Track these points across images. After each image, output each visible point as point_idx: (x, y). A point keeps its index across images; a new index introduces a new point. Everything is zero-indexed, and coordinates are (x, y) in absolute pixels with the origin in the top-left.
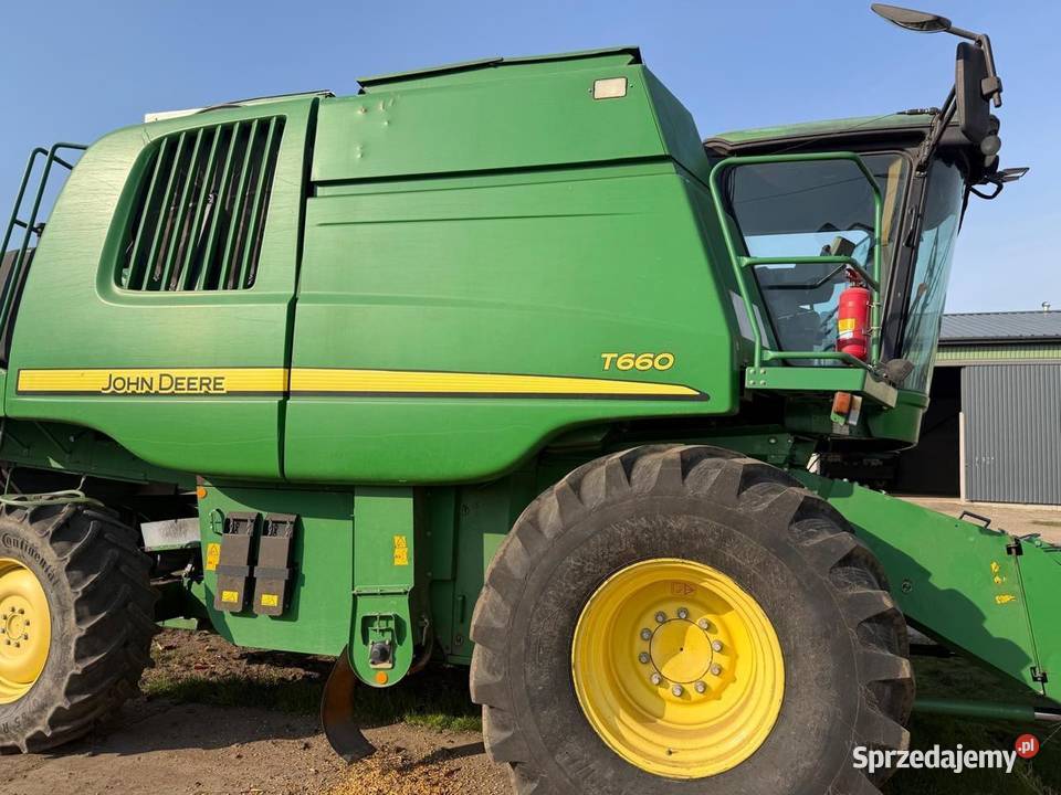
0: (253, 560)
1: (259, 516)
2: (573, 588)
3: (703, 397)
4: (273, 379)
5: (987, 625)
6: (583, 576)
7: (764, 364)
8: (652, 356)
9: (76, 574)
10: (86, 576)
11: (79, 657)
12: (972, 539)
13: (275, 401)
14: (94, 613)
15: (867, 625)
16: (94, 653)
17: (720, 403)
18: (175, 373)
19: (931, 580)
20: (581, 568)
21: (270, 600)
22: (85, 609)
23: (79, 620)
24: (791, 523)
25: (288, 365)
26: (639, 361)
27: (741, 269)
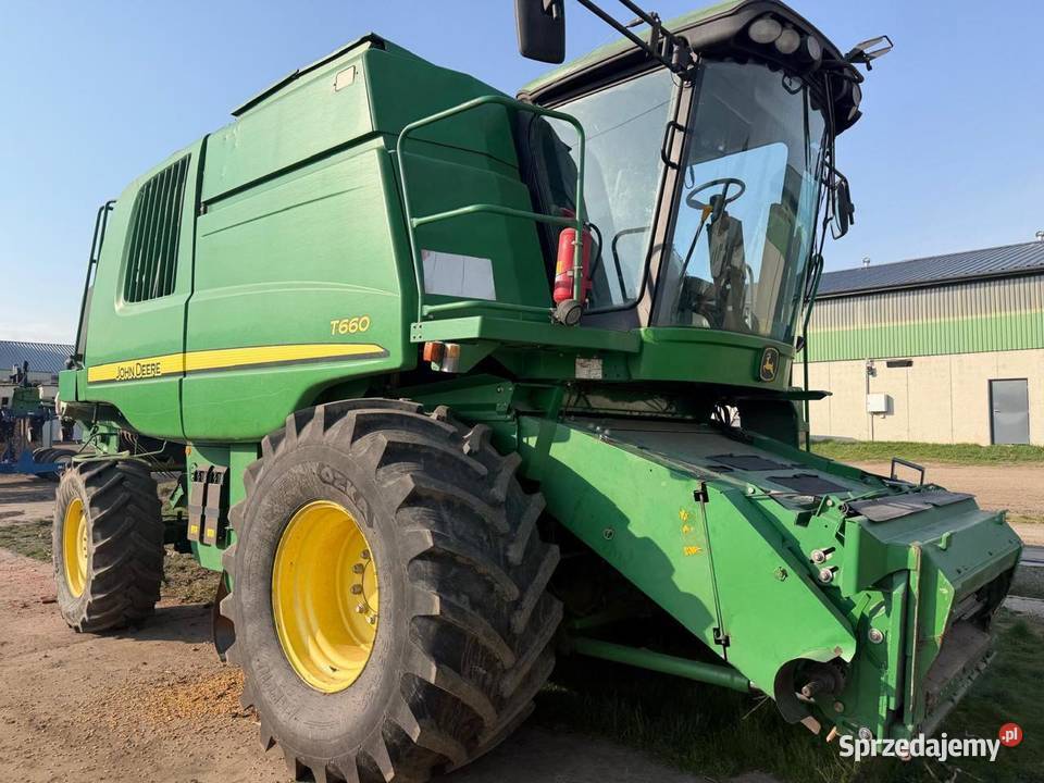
0: (204, 503)
1: (212, 468)
2: (269, 526)
3: (386, 354)
4: (171, 363)
5: (676, 578)
6: (273, 516)
7: (425, 319)
8: (357, 319)
9: (96, 509)
10: (101, 511)
11: (95, 567)
12: (664, 484)
13: (177, 379)
14: (104, 537)
15: (419, 563)
16: (105, 565)
17: (395, 361)
18: (143, 362)
19: (629, 528)
20: (272, 509)
21: (211, 533)
22: (99, 534)
23: (95, 541)
24: (380, 466)
25: (184, 352)
26: (351, 326)
27: (414, 230)
